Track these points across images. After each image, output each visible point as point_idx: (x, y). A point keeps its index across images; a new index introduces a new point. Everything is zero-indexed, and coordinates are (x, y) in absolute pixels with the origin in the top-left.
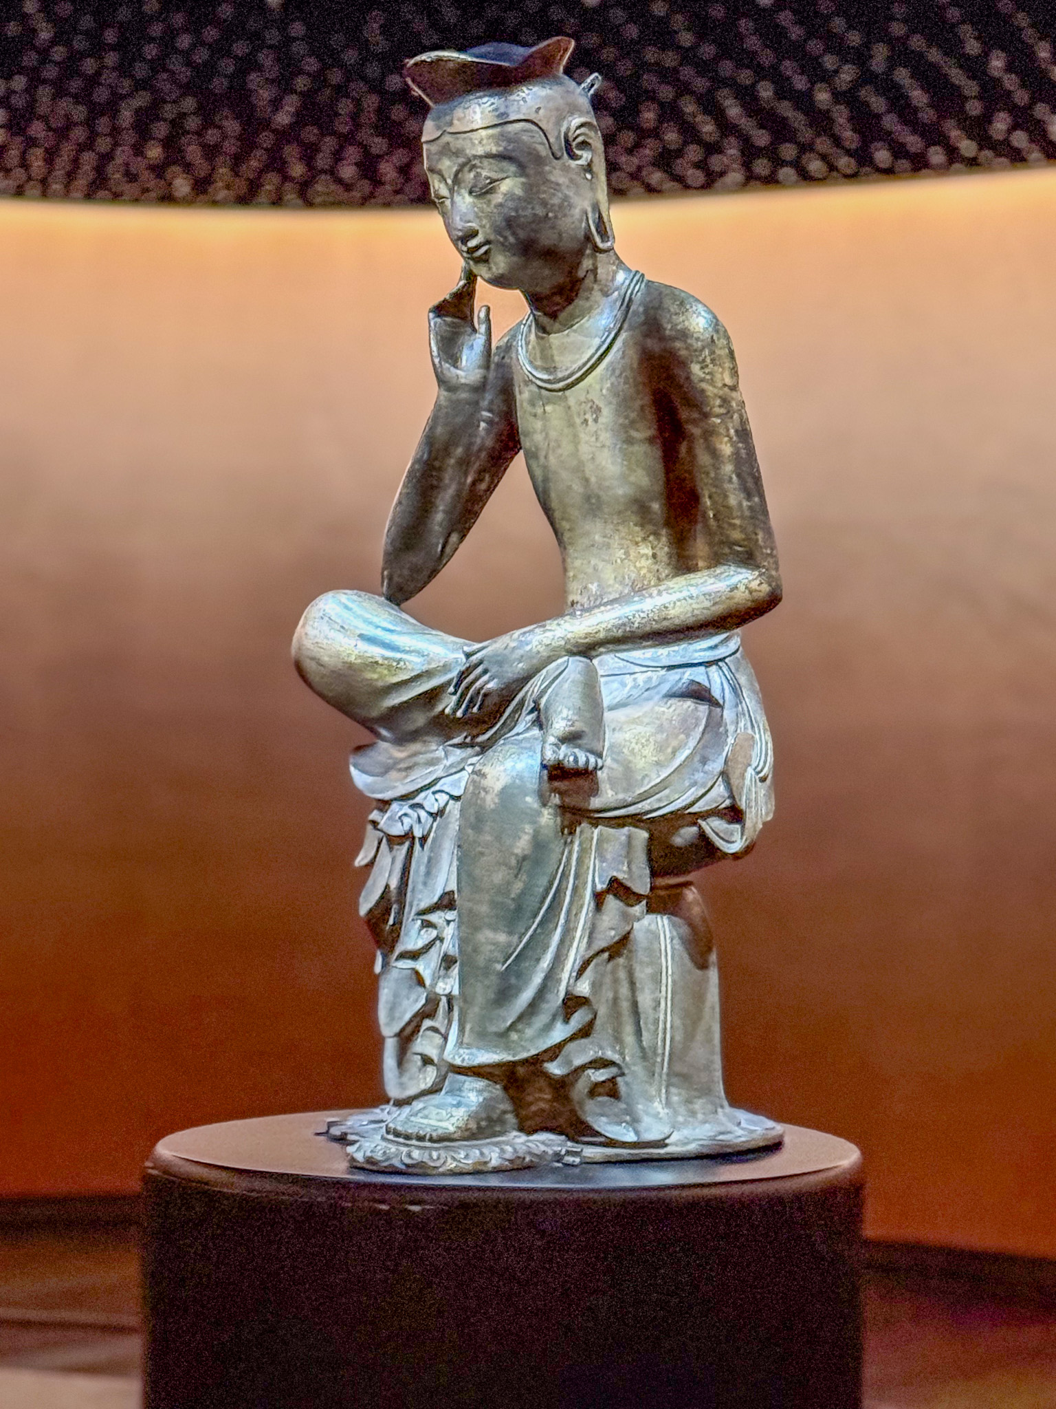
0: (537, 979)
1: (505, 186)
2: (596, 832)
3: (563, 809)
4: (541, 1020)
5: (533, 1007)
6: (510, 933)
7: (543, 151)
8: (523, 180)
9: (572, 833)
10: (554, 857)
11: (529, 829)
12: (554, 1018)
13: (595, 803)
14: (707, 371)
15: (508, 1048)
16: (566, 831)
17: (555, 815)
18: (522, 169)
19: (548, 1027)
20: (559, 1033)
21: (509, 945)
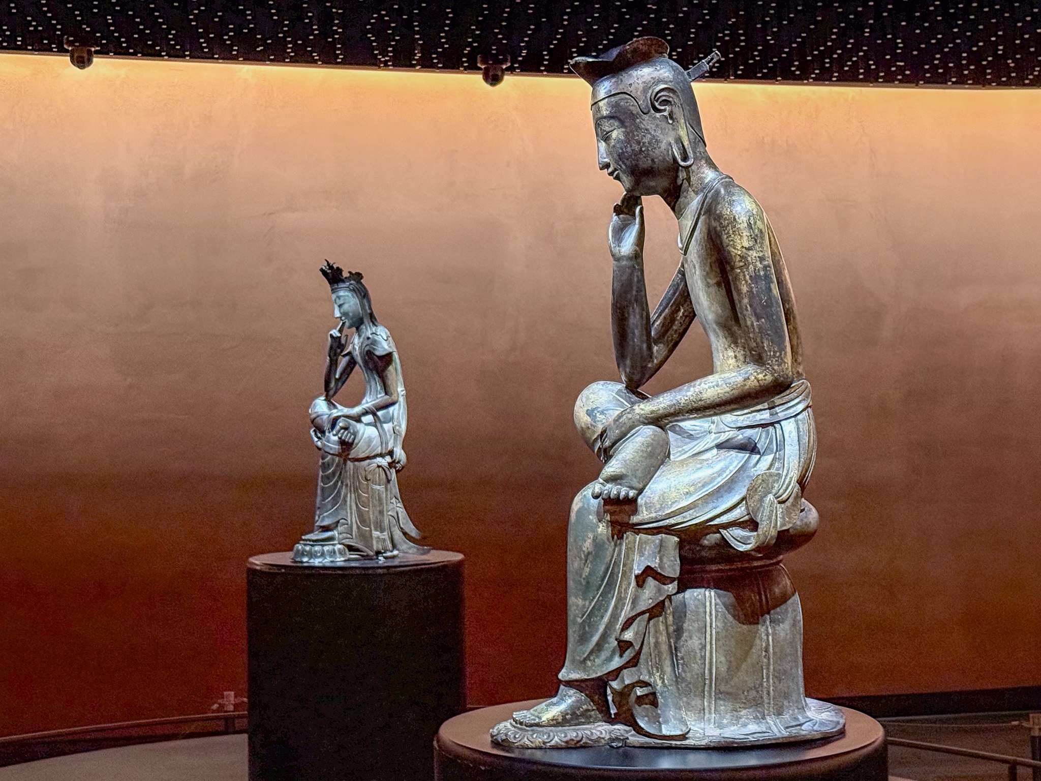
0: (602, 628)
1: (614, 135)
2: (638, 537)
3: (613, 523)
4: (604, 655)
5: (599, 647)
6: (585, 599)
7: (635, 110)
8: (623, 130)
9: (622, 538)
10: (609, 553)
11: (591, 535)
12: (613, 653)
13: (635, 519)
14: (730, 239)
15: (585, 670)
16: (615, 537)
17: (607, 527)
18: (622, 123)
19: (610, 659)
20: (616, 662)
21: (584, 606)
